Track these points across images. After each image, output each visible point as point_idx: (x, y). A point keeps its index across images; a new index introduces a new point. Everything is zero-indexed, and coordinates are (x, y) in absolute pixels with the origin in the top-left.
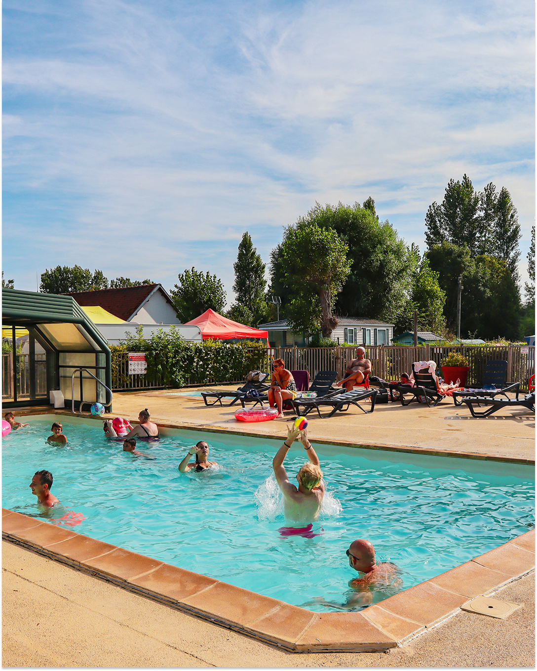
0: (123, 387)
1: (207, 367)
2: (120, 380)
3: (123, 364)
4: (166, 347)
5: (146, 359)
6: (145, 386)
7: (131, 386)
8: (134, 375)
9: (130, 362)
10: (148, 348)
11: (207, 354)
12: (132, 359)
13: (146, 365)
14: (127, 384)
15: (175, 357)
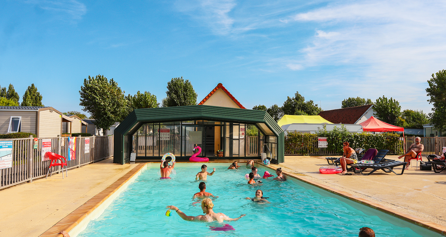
0: (315, 153)
1: (362, 146)
2: (313, 150)
3: (315, 142)
4: (338, 135)
5: (327, 140)
6: (327, 153)
7: (319, 153)
8: (321, 148)
9: (319, 142)
10: (328, 135)
11: (361, 139)
12: (320, 140)
13: (328, 144)
14: (317, 152)
15: (343, 140)
